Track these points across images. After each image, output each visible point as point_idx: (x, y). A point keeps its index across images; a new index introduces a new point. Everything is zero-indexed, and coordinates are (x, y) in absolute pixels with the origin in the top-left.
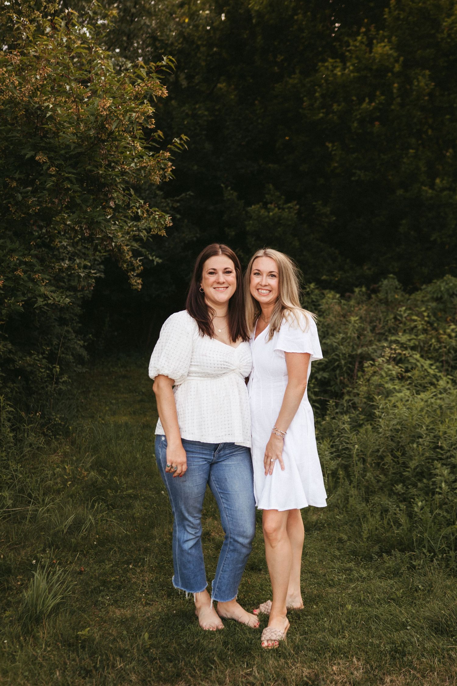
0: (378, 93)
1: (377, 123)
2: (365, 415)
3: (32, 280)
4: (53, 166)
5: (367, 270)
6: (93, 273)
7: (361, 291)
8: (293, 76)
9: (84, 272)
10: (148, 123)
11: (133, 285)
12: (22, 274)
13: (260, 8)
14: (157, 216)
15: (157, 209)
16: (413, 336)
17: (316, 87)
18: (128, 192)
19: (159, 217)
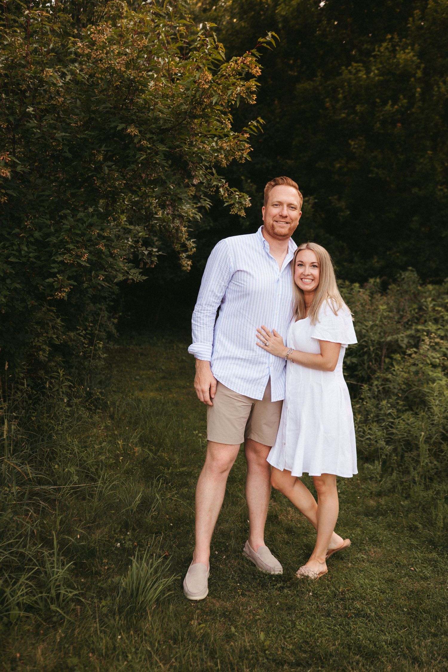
0: (401, 97)
1: (399, 125)
2: (403, 401)
3: (111, 255)
4: (143, 140)
5: (376, 262)
6: (155, 252)
7: (375, 282)
8: (315, 79)
9: (146, 250)
10: (250, 98)
11: (184, 266)
12: (103, 249)
13: (286, 13)
14: (237, 196)
15: (236, 190)
16: (440, 326)
17: (339, 89)
18: (211, 171)
19: (239, 197)
